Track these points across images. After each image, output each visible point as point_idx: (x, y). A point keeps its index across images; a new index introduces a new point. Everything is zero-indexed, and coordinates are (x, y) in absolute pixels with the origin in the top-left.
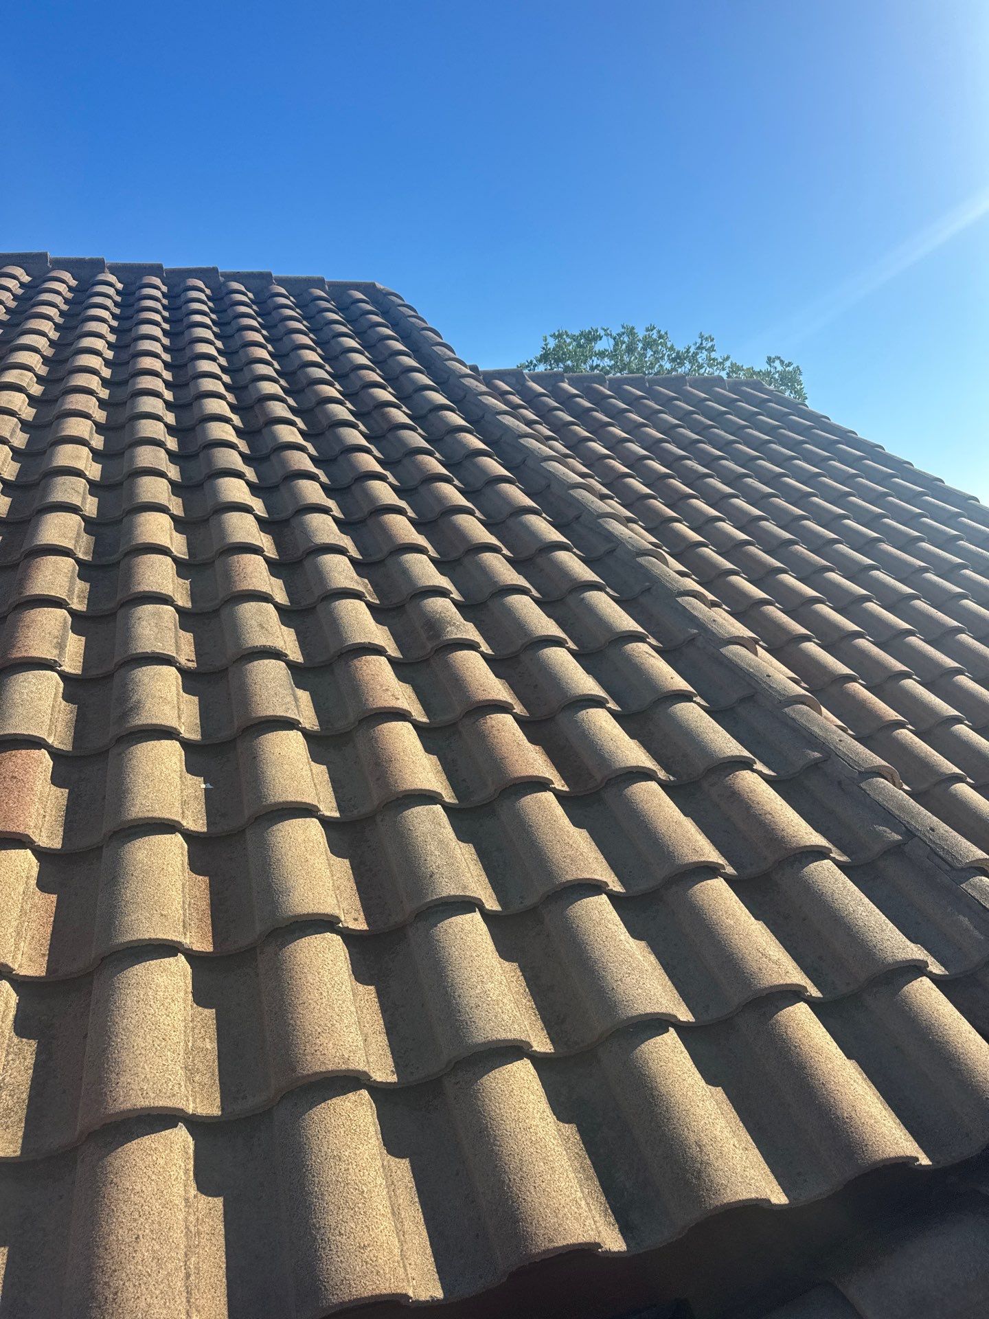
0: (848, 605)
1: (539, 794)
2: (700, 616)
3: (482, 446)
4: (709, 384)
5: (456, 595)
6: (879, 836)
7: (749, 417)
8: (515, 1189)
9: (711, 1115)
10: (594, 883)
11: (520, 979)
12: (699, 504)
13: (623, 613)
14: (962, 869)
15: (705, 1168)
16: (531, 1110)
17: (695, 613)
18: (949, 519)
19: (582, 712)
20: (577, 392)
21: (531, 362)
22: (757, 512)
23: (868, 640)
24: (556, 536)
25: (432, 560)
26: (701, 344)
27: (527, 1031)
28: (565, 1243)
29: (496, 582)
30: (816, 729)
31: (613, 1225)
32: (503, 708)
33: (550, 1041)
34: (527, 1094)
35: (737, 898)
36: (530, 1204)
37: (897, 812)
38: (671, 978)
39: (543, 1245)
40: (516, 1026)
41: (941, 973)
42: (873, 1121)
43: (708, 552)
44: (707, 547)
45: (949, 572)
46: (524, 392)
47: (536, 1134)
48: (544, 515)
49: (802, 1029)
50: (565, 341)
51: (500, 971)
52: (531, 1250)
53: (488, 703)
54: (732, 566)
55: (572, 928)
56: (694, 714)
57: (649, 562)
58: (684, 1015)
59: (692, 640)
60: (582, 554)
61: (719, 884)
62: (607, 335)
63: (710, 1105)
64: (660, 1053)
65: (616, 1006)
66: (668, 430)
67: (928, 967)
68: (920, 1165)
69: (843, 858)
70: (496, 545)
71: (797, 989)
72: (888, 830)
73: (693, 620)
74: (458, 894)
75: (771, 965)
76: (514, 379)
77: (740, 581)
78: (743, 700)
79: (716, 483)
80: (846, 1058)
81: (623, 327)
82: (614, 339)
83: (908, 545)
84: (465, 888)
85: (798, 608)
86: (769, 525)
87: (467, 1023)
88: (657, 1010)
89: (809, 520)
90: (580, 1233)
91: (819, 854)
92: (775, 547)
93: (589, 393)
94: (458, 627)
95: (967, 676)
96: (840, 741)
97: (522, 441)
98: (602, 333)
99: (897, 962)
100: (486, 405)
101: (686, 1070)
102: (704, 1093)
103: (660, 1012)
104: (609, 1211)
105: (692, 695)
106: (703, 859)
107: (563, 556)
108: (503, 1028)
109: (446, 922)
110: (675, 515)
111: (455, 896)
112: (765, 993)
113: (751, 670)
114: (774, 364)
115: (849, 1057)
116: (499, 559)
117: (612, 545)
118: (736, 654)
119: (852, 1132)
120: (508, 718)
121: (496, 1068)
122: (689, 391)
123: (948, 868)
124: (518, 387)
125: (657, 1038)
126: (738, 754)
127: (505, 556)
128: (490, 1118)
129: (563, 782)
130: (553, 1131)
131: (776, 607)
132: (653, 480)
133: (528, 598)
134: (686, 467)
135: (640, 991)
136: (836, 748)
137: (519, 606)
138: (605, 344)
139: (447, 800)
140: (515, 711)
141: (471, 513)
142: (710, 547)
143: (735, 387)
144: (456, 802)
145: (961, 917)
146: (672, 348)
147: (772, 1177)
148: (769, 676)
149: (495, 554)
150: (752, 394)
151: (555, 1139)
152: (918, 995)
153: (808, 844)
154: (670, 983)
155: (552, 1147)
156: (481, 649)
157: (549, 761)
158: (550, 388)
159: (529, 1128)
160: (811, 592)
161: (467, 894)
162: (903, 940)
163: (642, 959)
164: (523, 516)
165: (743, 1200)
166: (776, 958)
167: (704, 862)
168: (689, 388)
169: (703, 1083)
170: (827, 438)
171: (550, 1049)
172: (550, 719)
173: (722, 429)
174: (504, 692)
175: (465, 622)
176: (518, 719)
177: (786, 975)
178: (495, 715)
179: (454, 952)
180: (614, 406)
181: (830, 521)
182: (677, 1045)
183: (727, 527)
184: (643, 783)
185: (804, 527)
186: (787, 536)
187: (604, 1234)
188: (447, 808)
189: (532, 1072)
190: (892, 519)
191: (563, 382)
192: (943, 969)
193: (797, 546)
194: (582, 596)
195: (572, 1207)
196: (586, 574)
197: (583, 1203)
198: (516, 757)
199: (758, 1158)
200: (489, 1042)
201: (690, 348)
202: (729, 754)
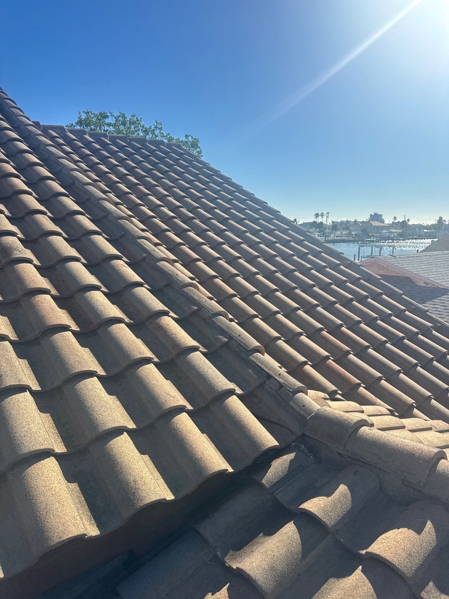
0: (216, 246)
1: (63, 333)
2: (148, 248)
3: (37, 161)
4: (158, 144)
5: (20, 235)
6: (219, 340)
7: (176, 161)
8: (43, 518)
9: (141, 467)
10: (90, 372)
11: (51, 420)
12: (152, 198)
13: (111, 246)
14: (250, 351)
15: (137, 491)
16: (53, 480)
17: (146, 247)
18: (256, 211)
19: (87, 293)
20: (93, 140)
21: (72, 124)
22: (178, 204)
23: (223, 261)
24: (76, 207)
25: (7, 217)
26: (157, 126)
27: (52, 444)
28: (67, 537)
29: (43, 229)
30: (196, 297)
31: (94, 524)
32: (45, 291)
33: (65, 447)
34: (51, 473)
35: (158, 371)
36: (50, 523)
37: (226, 330)
38: (126, 410)
39: (56, 541)
40: (46, 443)
41: (241, 393)
42: (210, 458)
43: (157, 221)
44: (156, 218)
45: (255, 233)
46: (65, 138)
47: (55, 490)
48: (71, 197)
49: (183, 424)
50: (90, 116)
51: (39, 418)
52: (50, 544)
53: (36, 289)
54: (167, 228)
55: (78, 394)
56: (144, 293)
57: (125, 222)
58: (131, 425)
59: (144, 259)
60: (90, 217)
61: (151, 366)
62: (112, 116)
63: (141, 463)
64: (119, 444)
65: (98, 426)
66: (138, 163)
67: (236, 391)
68: (229, 472)
69: (205, 350)
70: (43, 211)
71: (182, 407)
72: (223, 337)
73: (145, 250)
74: (15, 384)
75: (171, 398)
76: (60, 131)
77: (171, 235)
78: (166, 286)
79: (160, 189)
80: (201, 433)
81: (120, 113)
82: (115, 118)
83: (240, 221)
84: (20, 381)
85: (195, 247)
86: (184, 210)
87: (19, 445)
88: (118, 425)
89: (200, 209)
90: (76, 531)
91: (194, 349)
92: (186, 220)
93: (99, 141)
94: (20, 252)
95: (261, 275)
96: (205, 301)
97: (60, 160)
98: (109, 114)
99: (223, 390)
100: (40, 140)
101: (130, 450)
102: (138, 458)
103: (119, 426)
104: (92, 518)
105: (143, 284)
106: (143, 356)
107: (80, 217)
108: (39, 444)
109: (9, 398)
110: (141, 202)
111: (13, 385)
112: (168, 410)
113: (170, 272)
114: (189, 138)
115: (203, 432)
116: (45, 218)
117: (106, 213)
118: (163, 265)
119: (201, 464)
120: (48, 297)
121: (35, 463)
122: (148, 146)
123: (245, 351)
124: (62, 135)
125: (118, 438)
126: (162, 309)
127: (49, 217)
128: (31, 487)
129: (77, 326)
130: (64, 488)
131: (186, 246)
132: (130, 185)
133: (61, 237)
134: (147, 181)
135: (110, 418)
136: (203, 304)
137: (56, 241)
138: (111, 120)
139: (12, 339)
140: (51, 293)
141: (30, 194)
142: (158, 218)
143: (169, 146)
144: (18, 339)
145: (249, 370)
146: (143, 126)
147: (168, 489)
148: (177, 275)
149: (43, 215)
150: (177, 150)
151: (65, 491)
152: (231, 403)
153: (190, 345)
154: (126, 413)
155: (63, 495)
156: (34, 263)
157: (70, 317)
158: (79, 137)
159: (51, 489)
160: (201, 240)
161: (21, 383)
162: (226, 381)
163: (112, 404)
164: (59, 197)
165: (153, 501)
166: (173, 395)
167: (144, 357)
168: (148, 144)
169: (138, 454)
170: (208, 173)
171: (65, 451)
172: (72, 297)
173: (163, 165)
174: (45, 283)
175: (25, 249)
176: (54, 297)
177: (177, 402)
178: (40, 295)
179: (14, 412)
180: (112, 149)
181: (209, 210)
182: (127, 439)
183: (165, 210)
184: (117, 324)
185: (198, 212)
186: (191, 215)
187: (89, 529)
188: (12, 342)
189: (55, 462)
190: (234, 210)
191: (86, 135)
192: (242, 391)
193: (195, 220)
194: (90, 237)
195: (72, 520)
196: (92, 227)
197: (78, 518)
198: (51, 316)
199: (162, 483)
200: (31, 452)
201: (151, 127)
202: (158, 309)
